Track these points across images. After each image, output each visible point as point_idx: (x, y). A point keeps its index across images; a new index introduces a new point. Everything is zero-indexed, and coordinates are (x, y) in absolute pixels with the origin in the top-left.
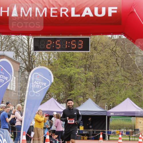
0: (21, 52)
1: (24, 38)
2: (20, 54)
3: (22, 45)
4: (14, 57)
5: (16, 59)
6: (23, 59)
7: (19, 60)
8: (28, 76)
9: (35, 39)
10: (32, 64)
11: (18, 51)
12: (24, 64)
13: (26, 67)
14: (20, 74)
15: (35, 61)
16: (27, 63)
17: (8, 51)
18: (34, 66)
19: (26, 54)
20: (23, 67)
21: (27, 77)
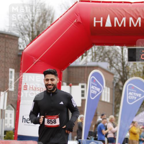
0: (114, 63)
1: (118, 49)
2: (115, 65)
3: (117, 55)
4: (108, 67)
5: (110, 70)
6: (117, 70)
7: (113, 70)
8: (123, 87)
9: (129, 50)
10: (127, 75)
11: (112, 62)
12: (119, 75)
13: (120, 78)
14: (115, 85)
15: (130, 71)
16: (121, 74)
17: (102, 61)
18: (128, 77)
19: (120, 64)
20: (117, 78)
21: (121, 88)
